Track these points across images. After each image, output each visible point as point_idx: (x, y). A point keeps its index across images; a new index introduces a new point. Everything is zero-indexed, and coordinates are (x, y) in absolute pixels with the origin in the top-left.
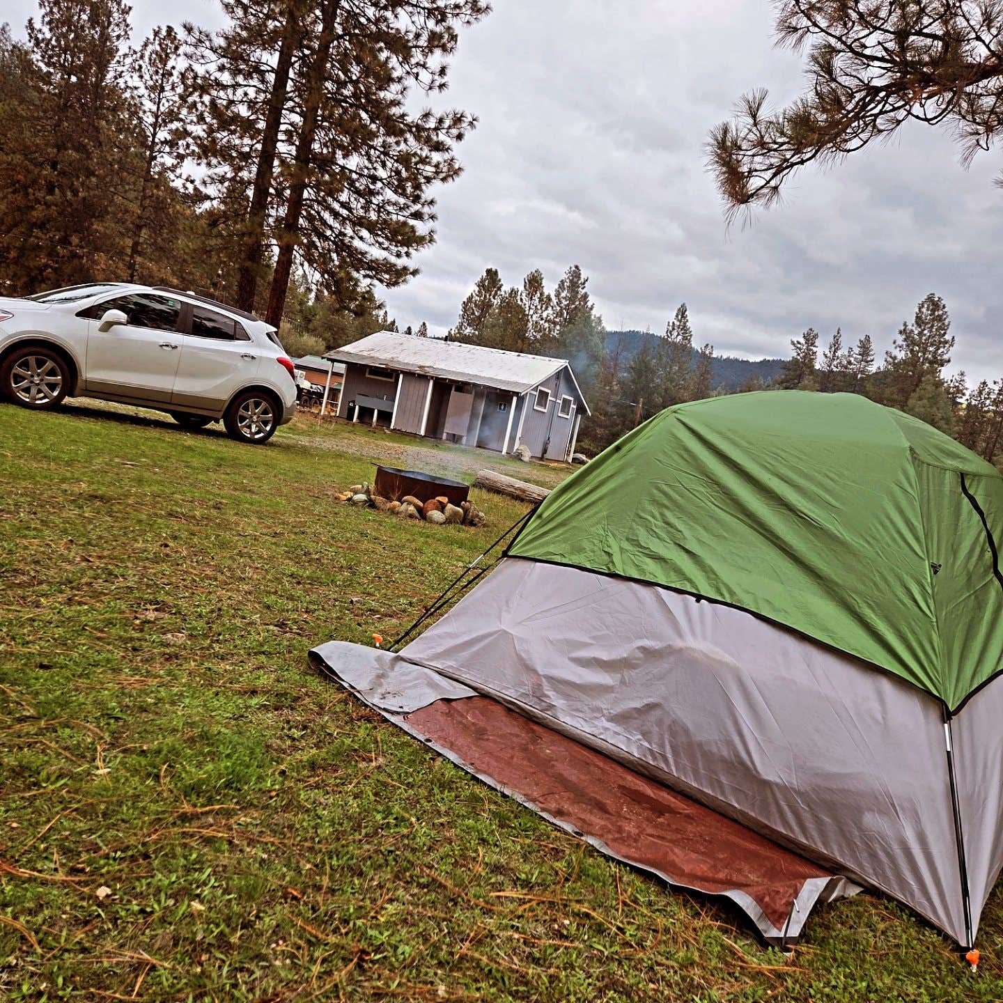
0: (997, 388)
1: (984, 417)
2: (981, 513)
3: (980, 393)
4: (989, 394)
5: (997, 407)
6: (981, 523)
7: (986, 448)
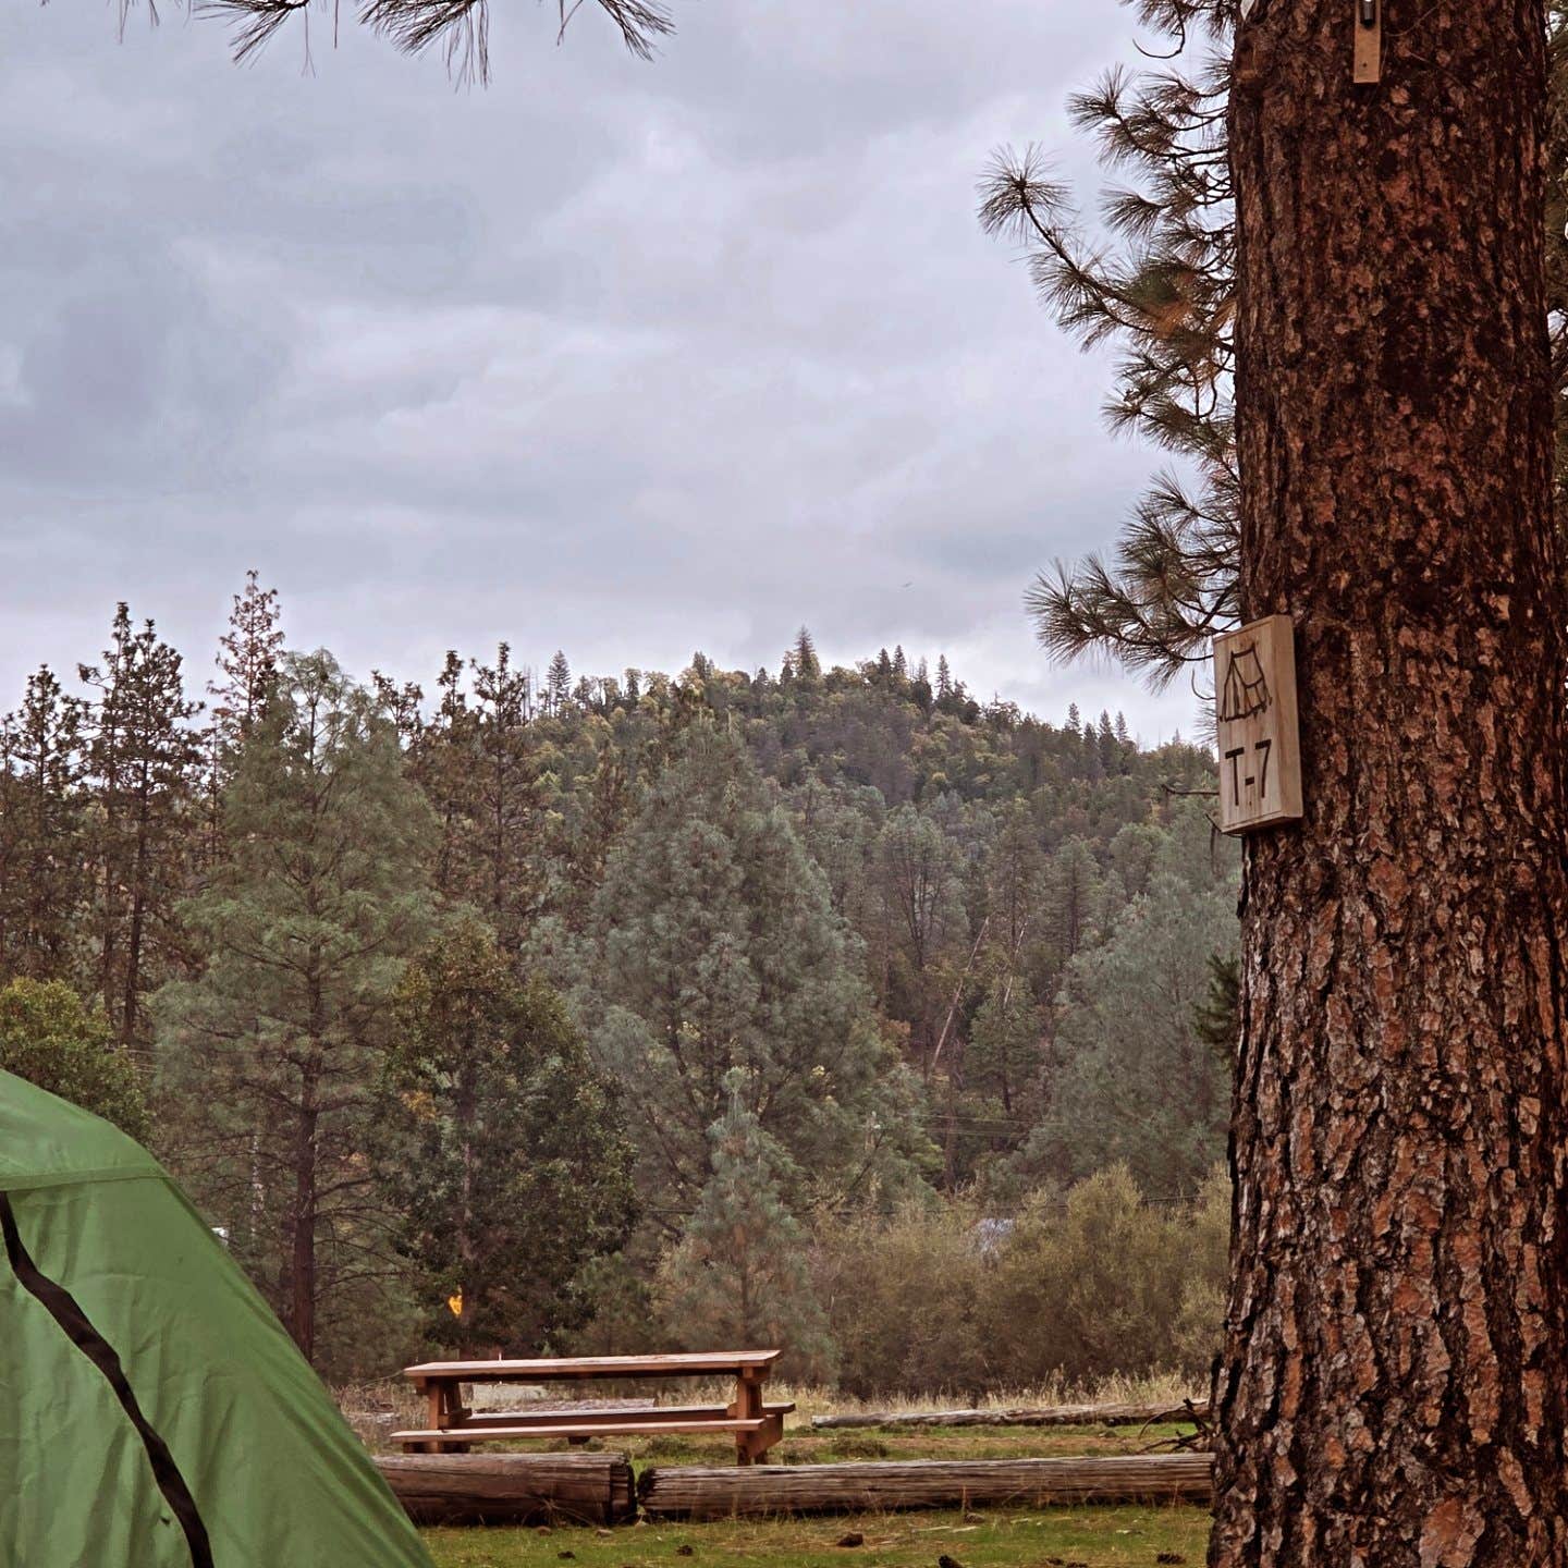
0: (94, 696)
1: (70, 825)
2: (105, 1357)
3: (38, 722)
4: (71, 722)
5: (113, 774)
6: (114, 1400)
7: (108, 958)
